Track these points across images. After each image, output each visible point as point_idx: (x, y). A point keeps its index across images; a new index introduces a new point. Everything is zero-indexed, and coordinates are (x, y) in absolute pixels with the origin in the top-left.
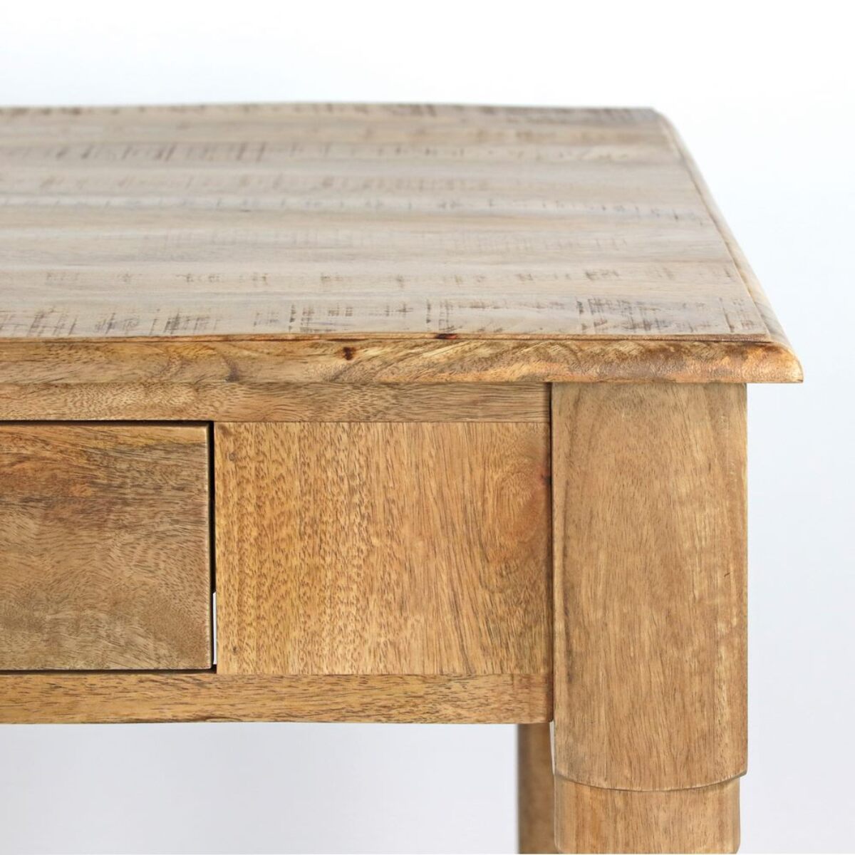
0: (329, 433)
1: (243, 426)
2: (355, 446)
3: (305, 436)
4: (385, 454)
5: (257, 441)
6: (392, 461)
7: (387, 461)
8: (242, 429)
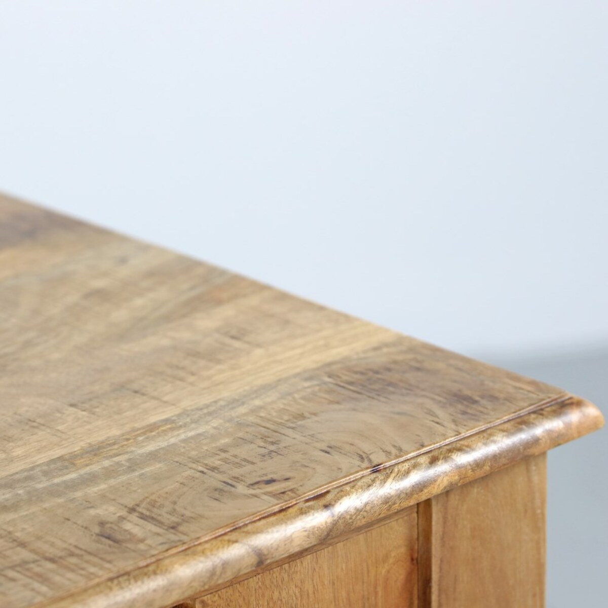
0: (275, 577)
1: (217, 595)
2: (293, 582)
3: (260, 587)
4: (313, 581)
5: (227, 604)
6: (317, 585)
7: (314, 586)
8: (216, 598)
